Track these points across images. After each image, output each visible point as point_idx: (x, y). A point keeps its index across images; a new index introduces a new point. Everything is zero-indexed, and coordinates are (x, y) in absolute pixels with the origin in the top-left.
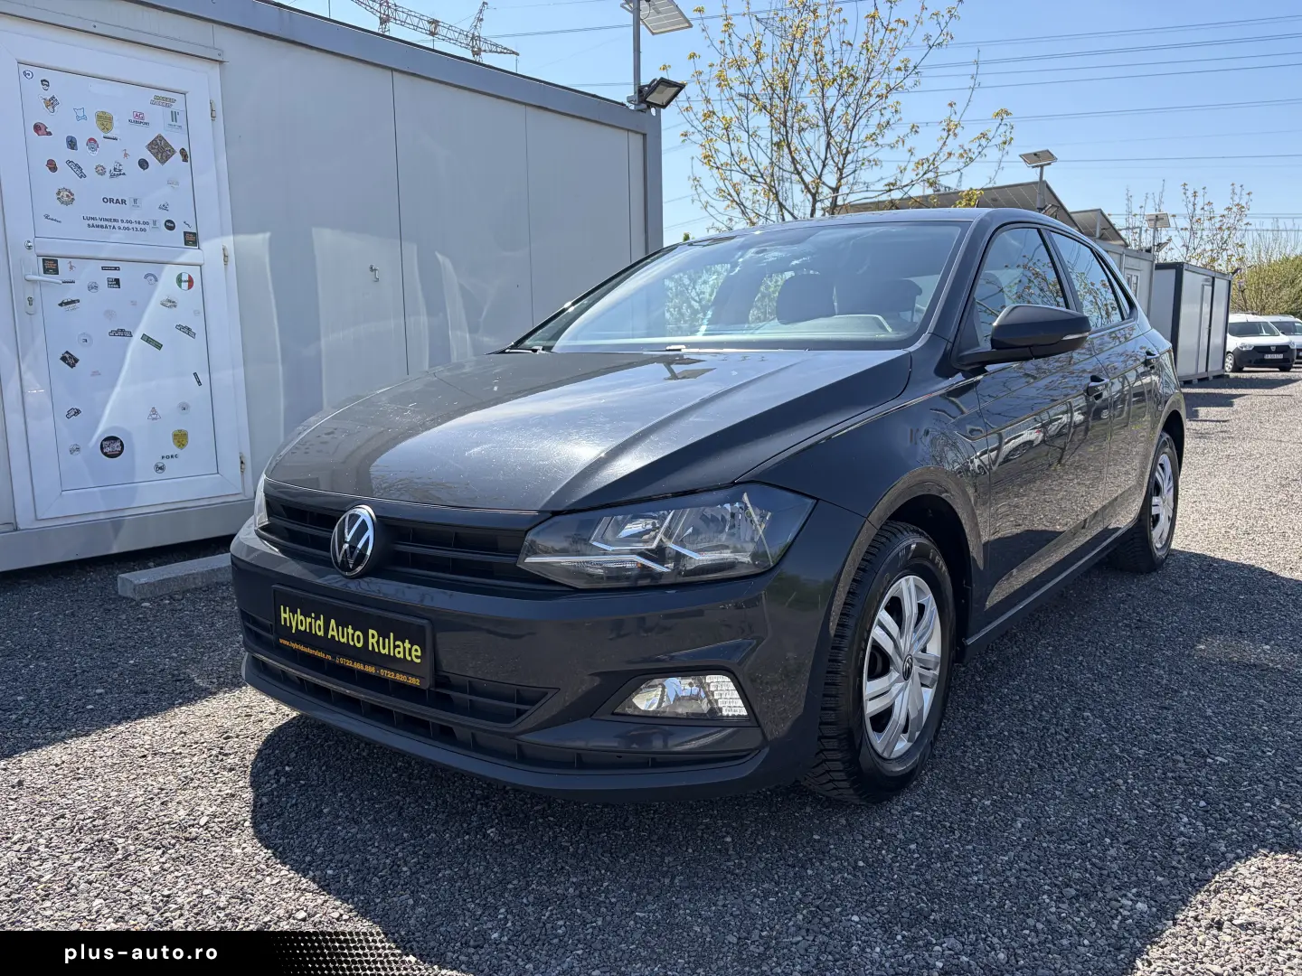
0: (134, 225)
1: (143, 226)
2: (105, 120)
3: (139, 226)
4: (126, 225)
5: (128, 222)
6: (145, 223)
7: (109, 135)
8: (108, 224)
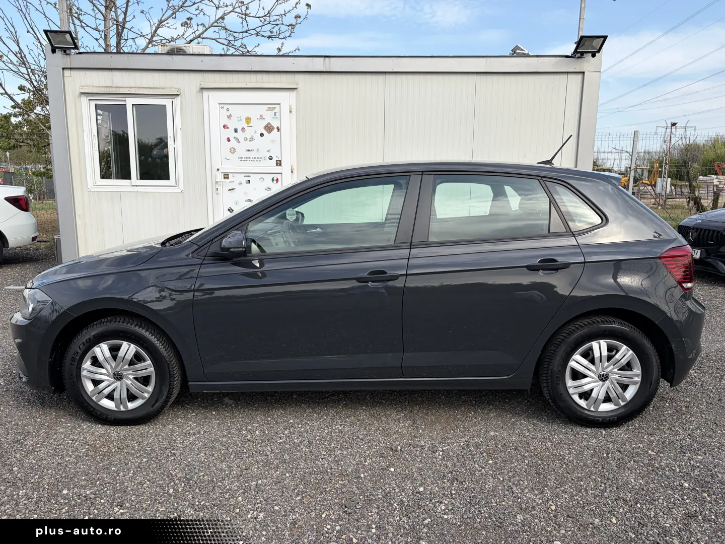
1: (260, 159)
2: (248, 120)
3: (258, 159)
4: (254, 159)
6: (262, 158)
7: (250, 125)
8: (247, 159)
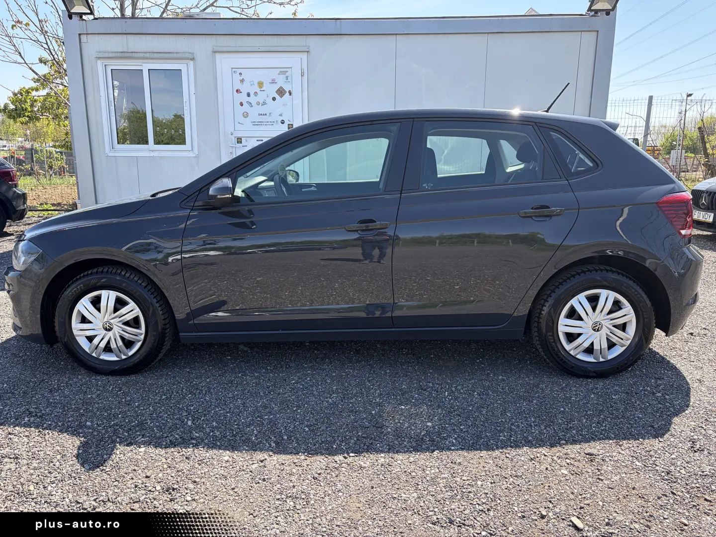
0: (269, 123)
2: (261, 84)
4: (266, 123)
5: (268, 122)
6: (273, 122)
7: (262, 90)
8: (260, 123)
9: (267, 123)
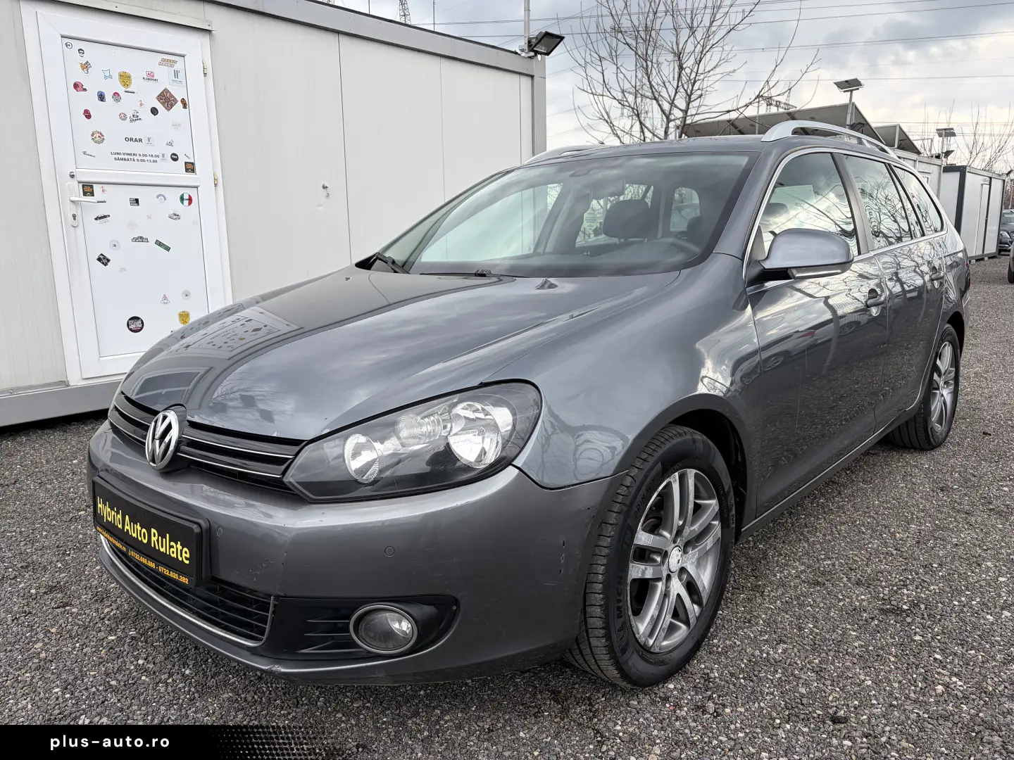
0: (149, 158)
1: (157, 159)
2: (125, 79)
3: (152, 159)
5: (144, 155)
6: (158, 156)
8: (130, 157)
9: (143, 158)
